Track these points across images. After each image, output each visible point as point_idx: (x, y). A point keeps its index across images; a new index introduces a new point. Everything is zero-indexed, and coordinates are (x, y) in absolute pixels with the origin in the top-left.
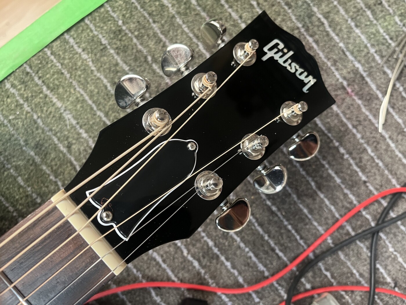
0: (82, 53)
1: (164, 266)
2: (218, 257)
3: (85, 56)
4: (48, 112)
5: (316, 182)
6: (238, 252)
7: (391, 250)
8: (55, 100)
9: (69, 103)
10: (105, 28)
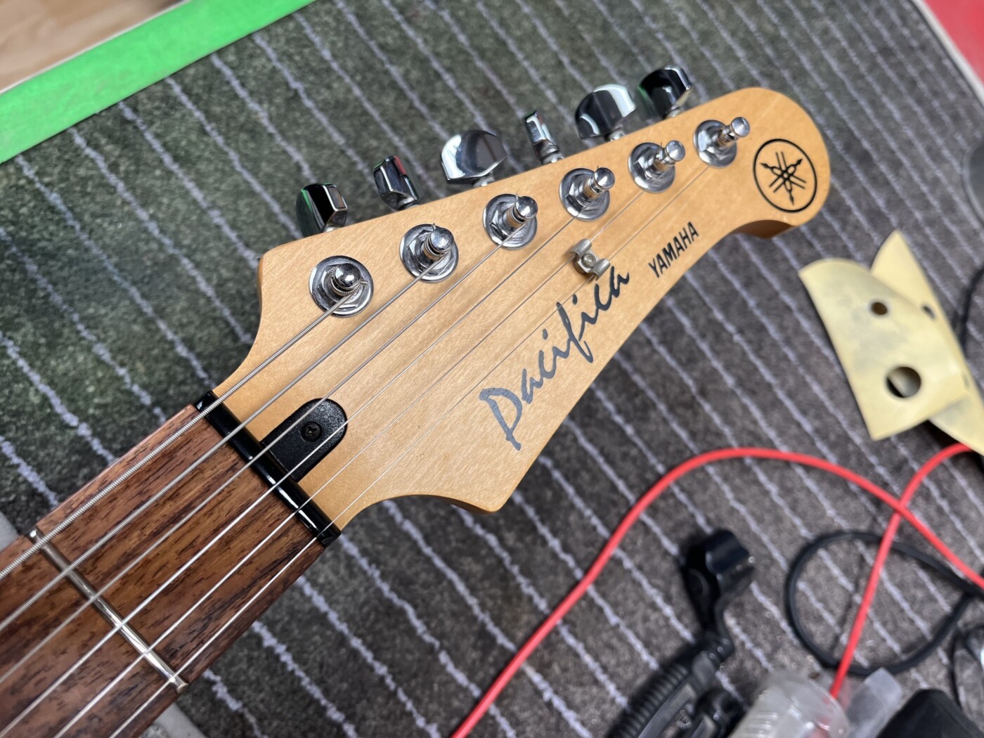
0: (248, 100)
1: (428, 551)
2: (534, 529)
3: (253, 105)
4: (172, 210)
5: (696, 380)
6: (573, 518)
7: (831, 512)
8: (190, 185)
9: (218, 194)
10: (297, 58)
